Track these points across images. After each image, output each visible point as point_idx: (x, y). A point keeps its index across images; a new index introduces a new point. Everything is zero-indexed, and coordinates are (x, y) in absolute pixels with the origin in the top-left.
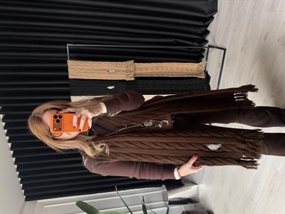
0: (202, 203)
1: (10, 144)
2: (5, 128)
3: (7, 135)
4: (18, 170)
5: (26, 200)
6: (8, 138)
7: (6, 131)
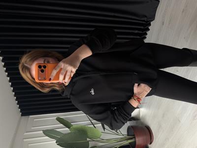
0: (142, 120)
1: (9, 78)
2: (4, 66)
3: (6, 71)
4: (15, 96)
5: (22, 115)
6: (7, 73)
7: (5, 69)
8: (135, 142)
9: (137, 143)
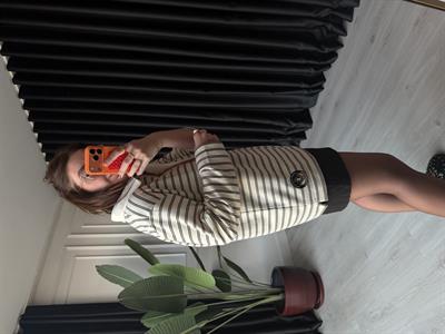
2: (30, 119)
6: (36, 135)
8: (283, 301)
9: (287, 305)
